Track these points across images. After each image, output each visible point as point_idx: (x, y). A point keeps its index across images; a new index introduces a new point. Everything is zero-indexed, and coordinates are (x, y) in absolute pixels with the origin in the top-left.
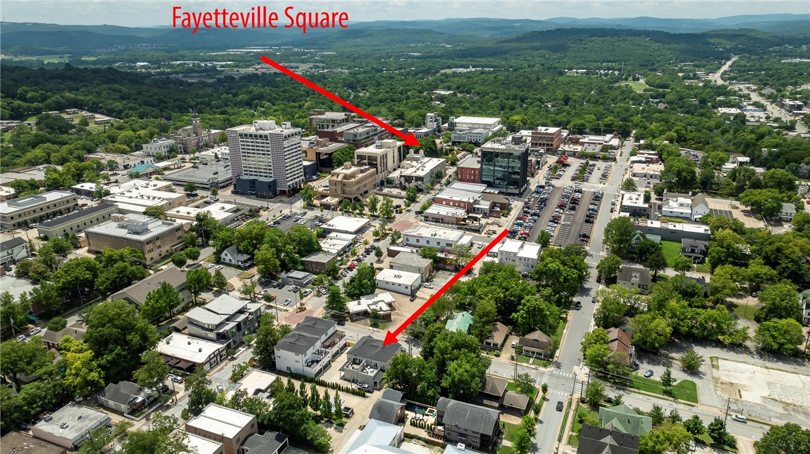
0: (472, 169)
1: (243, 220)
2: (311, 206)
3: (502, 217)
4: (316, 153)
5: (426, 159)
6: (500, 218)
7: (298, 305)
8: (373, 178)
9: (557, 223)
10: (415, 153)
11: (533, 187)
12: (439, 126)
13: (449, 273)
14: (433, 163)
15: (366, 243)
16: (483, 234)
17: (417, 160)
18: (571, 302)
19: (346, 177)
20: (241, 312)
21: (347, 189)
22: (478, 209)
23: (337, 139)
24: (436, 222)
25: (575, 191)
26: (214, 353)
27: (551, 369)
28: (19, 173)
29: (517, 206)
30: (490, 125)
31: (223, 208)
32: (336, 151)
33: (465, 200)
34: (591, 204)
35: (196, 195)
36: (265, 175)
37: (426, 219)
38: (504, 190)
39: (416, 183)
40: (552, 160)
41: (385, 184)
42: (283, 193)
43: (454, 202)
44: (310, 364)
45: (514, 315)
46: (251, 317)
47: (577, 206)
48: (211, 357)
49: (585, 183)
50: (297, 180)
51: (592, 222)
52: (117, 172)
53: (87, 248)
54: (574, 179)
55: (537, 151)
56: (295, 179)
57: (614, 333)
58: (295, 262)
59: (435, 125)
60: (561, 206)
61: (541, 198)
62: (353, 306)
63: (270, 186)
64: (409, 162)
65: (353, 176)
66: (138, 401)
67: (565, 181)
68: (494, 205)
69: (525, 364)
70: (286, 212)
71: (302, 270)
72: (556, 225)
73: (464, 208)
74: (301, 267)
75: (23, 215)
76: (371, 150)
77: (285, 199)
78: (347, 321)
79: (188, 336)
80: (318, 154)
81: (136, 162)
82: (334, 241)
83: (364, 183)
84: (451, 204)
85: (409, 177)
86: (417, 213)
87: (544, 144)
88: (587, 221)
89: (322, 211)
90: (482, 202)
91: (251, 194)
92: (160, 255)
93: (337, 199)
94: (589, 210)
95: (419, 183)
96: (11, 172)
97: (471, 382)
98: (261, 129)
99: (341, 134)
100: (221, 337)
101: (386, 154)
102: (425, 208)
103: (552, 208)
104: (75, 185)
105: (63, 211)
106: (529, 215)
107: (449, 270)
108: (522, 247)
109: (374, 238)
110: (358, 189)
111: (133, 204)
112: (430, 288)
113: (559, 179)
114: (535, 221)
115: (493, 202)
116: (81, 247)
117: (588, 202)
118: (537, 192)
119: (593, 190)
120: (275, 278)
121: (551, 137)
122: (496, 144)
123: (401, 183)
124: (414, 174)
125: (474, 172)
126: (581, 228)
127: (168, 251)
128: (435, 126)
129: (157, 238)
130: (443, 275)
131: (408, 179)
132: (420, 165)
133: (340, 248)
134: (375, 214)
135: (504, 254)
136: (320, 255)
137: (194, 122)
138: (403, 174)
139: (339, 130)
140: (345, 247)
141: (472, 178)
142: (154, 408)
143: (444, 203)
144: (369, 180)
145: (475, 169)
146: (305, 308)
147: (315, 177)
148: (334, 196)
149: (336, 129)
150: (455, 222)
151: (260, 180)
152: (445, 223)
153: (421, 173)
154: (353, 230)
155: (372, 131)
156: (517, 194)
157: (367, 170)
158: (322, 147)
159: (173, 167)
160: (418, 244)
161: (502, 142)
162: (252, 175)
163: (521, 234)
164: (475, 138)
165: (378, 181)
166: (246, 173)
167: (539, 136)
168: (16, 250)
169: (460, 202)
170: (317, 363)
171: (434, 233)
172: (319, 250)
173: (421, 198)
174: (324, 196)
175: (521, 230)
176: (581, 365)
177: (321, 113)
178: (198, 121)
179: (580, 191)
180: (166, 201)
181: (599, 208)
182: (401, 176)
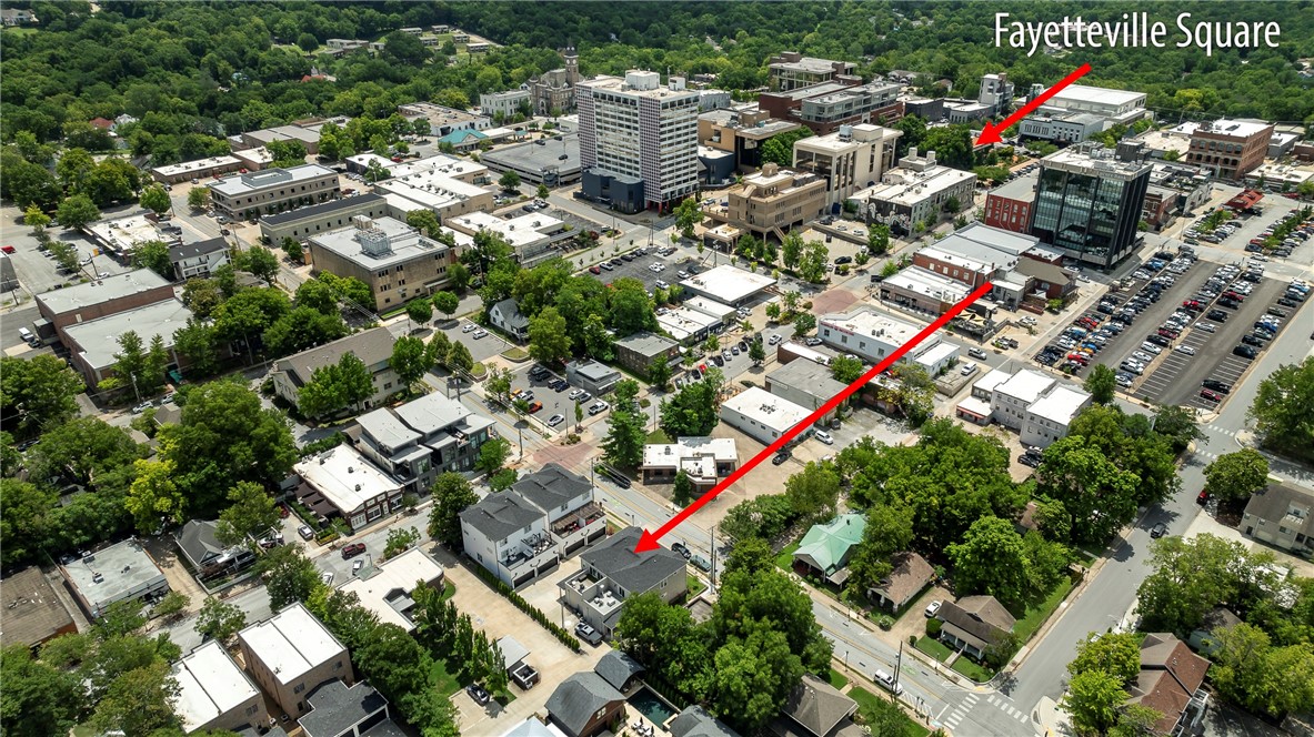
0: (1015, 202)
1: (564, 248)
2: (689, 239)
3: (1046, 313)
4: (737, 137)
5: (939, 169)
6: (1041, 314)
7: (572, 429)
8: (818, 197)
9: (1165, 345)
10: (919, 155)
11: (1145, 256)
12: (1005, 101)
13: (880, 416)
14: (948, 178)
15: (747, 327)
16: (988, 346)
17: (917, 169)
18: (1112, 538)
19: (759, 192)
20: (451, 430)
21: (756, 215)
22: (999, 288)
23: (790, 112)
24: (902, 303)
25: (1243, 278)
26: (375, 498)
27: (987, 690)
28: (300, 126)
29: (1091, 291)
30: (1115, 107)
31: (538, 224)
32: (770, 138)
33: (974, 267)
34: (1270, 313)
35: (518, 193)
36: (629, 170)
37: (885, 295)
38: (1076, 254)
39: (895, 218)
40: (1221, 194)
41: (841, 210)
42: (653, 206)
43: (952, 267)
44: (512, 559)
45: (953, 548)
46: (464, 442)
47: (1229, 312)
48: (369, 504)
49: (1279, 260)
50: (684, 185)
51: (1252, 357)
52: (428, 138)
53: (310, 267)
54: (1253, 247)
55: (1190, 175)
56: (679, 183)
57: (1166, 646)
58: (602, 344)
59: (996, 99)
60: (1191, 308)
61: (1154, 283)
62: (654, 456)
63: (630, 193)
64: (901, 172)
65: (772, 190)
66: (220, 561)
67: (1229, 252)
68: (1035, 285)
69: (933, 663)
70: (642, 244)
71: (609, 363)
72: (1158, 350)
73: (969, 282)
74: (609, 357)
75: (254, 200)
76: (829, 143)
77: (654, 218)
78: (637, 479)
79: (358, 455)
80: (740, 141)
81: (463, 126)
82: (692, 315)
83: (794, 206)
84: (946, 270)
85: (886, 203)
86: (876, 279)
87: (1217, 160)
88: (1239, 352)
89: (701, 251)
90: (1010, 276)
91: (603, 202)
92: (404, 295)
93: (737, 231)
94: (1257, 325)
95: (903, 217)
96: (294, 125)
97: (750, 696)
98: (632, 87)
99: (798, 105)
100: (402, 471)
101: (854, 153)
102: (890, 272)
103: (1167, 311)
104: (353, 155)
105: (315, 198)
106: (1108, 317)
107: (881, 411)
108: (1046, 392)
109: (769, 318)
110: (778, 218)
111: (411, 200)
112: (826, 443)
113: (1216, 242)
114: (1115, 333)
115: (1036, 280)
116: (305, 264)
117: (1263, 307)
118: (1148, 268)
119: (1289, 279)
120: (560, 368)
121: (1236, 147)
122: (1080, 156)
123: (869, 213)
124: (895, 200)
125: (1020, 210)
126: (1217, 366)
127: (418, 291)
128: (997, 101)
129: (399, 267)
130: (864, 420)
131: (884, 207)
132: (918, 181)
133: (693, 329)
134: (794, 269)
135: (1004, 399)
136: (653, 339)
137: (568, 62)
138: (875, 197)
139: (796, 95)
140: (706, 330)
141: (1014, 220)
142: (243, 577)
143: (932, 266)
144: (807, 202)
145: (1021, 204)
146: (579, 439)
147: (726, 182)
148: (734, 225)
149: (791, 95)
150: (937, 311)
151: (618, 179)
152: (918, 309)
153: (910, 199)
154: (731, 298)
155: (858, 103)
156: (1103, 267)
157: (807, 181)
158: (750, 127)
159: (512, 138)
160: (842, 344)
161: (1094, 151)
162: (609, 168)
163: (1070, 359)
164: (1068, 133)
165: (829, 204)
166: (601, 163)
167: (1209, 140)
168: (213, 256)
169: (963, 270)
170: (526, 560)
171: (878, 329)
172: (653, 329)
173: (897, 247)
174: (718, 222)
175: (1074, 349)
176: (1060, 701)
177: (791, 59)
178: (574, 62)
179: (1253, 278)
180: (459, 201)
181: (1282, 326)
182: (871, 200)
